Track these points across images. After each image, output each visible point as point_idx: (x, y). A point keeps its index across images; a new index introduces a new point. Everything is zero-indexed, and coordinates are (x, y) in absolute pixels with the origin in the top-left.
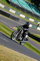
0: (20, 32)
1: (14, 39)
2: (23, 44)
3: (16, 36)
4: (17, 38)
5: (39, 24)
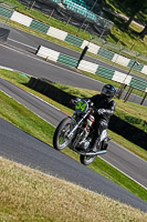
5: (86, 48)
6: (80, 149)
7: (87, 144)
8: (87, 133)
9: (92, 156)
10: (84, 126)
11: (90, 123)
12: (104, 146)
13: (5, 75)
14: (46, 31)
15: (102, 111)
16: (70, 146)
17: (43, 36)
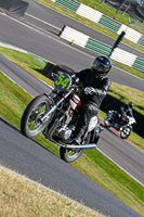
0: (67, 101)
2: (75, 156)
3: (47, 116)
4: (49, 126)
5: (123, 33)
7: (68, 133)
11: (74, 106)
13: (16, 57)
14: (76, 8)
15: (90, 90)
17: (70, 15)
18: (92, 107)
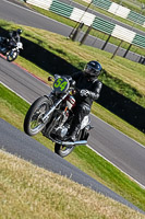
0: (64, 102)
1: (36, 130)
6: (55, 136)
8: (66, 118)
9: (69, 147)
10: (63, 109)
11: (70, 106)
12: (84, 136)
16: (44, 132)
18: (85, 107)
